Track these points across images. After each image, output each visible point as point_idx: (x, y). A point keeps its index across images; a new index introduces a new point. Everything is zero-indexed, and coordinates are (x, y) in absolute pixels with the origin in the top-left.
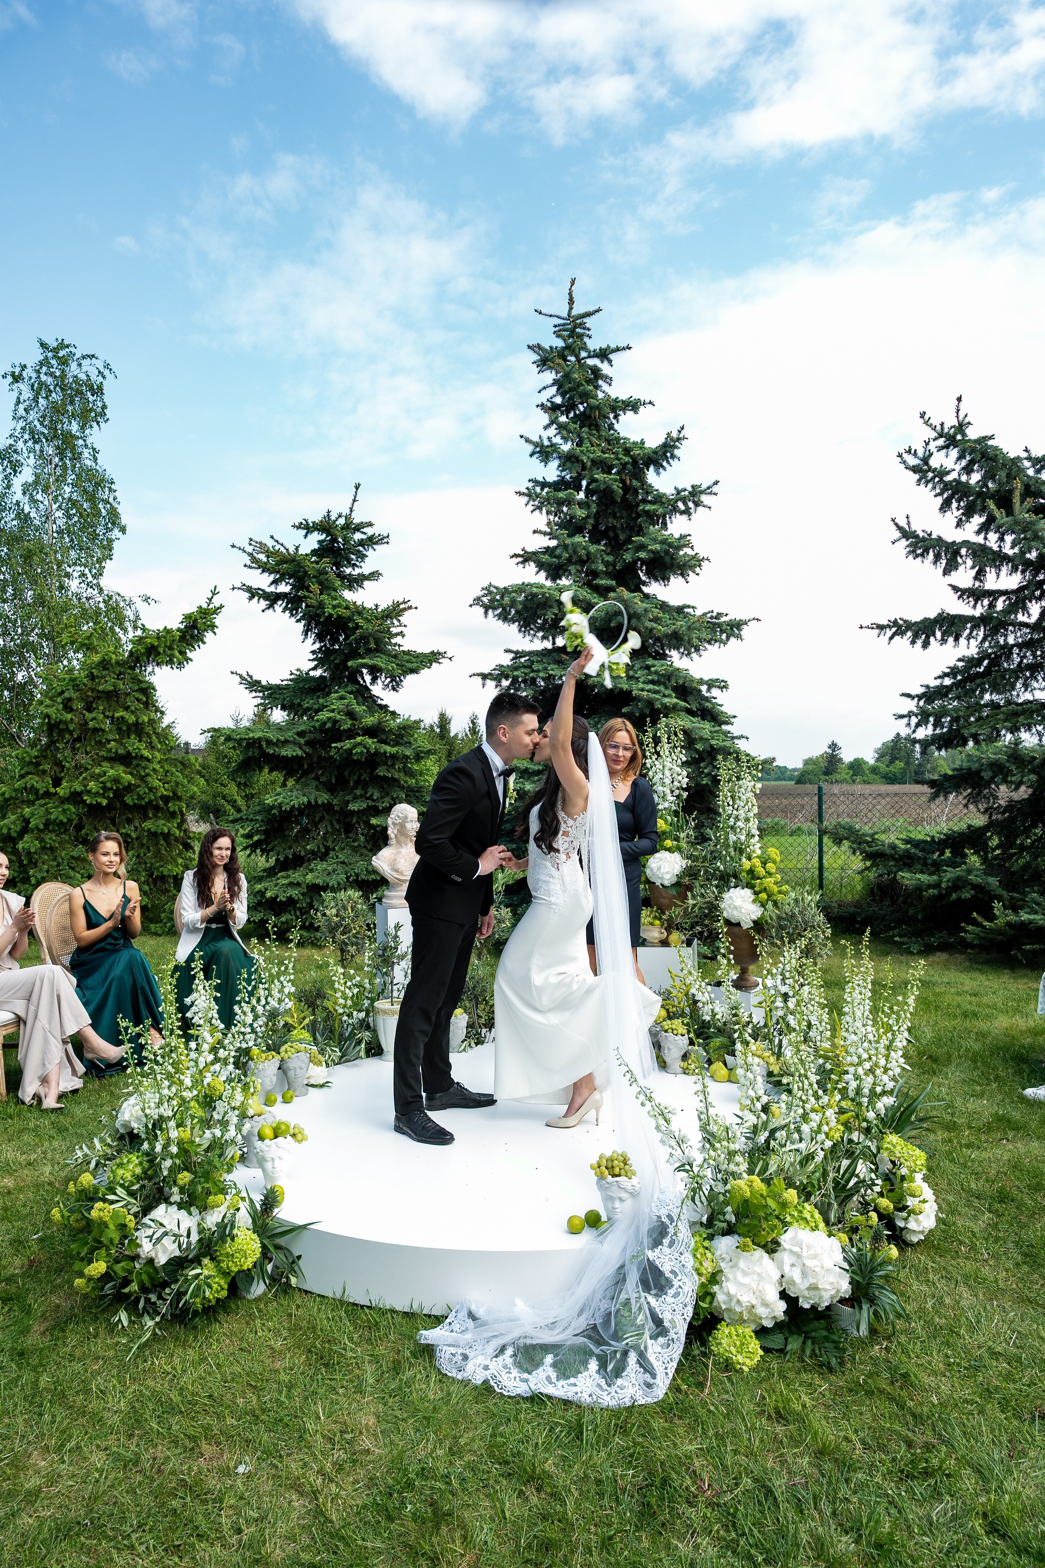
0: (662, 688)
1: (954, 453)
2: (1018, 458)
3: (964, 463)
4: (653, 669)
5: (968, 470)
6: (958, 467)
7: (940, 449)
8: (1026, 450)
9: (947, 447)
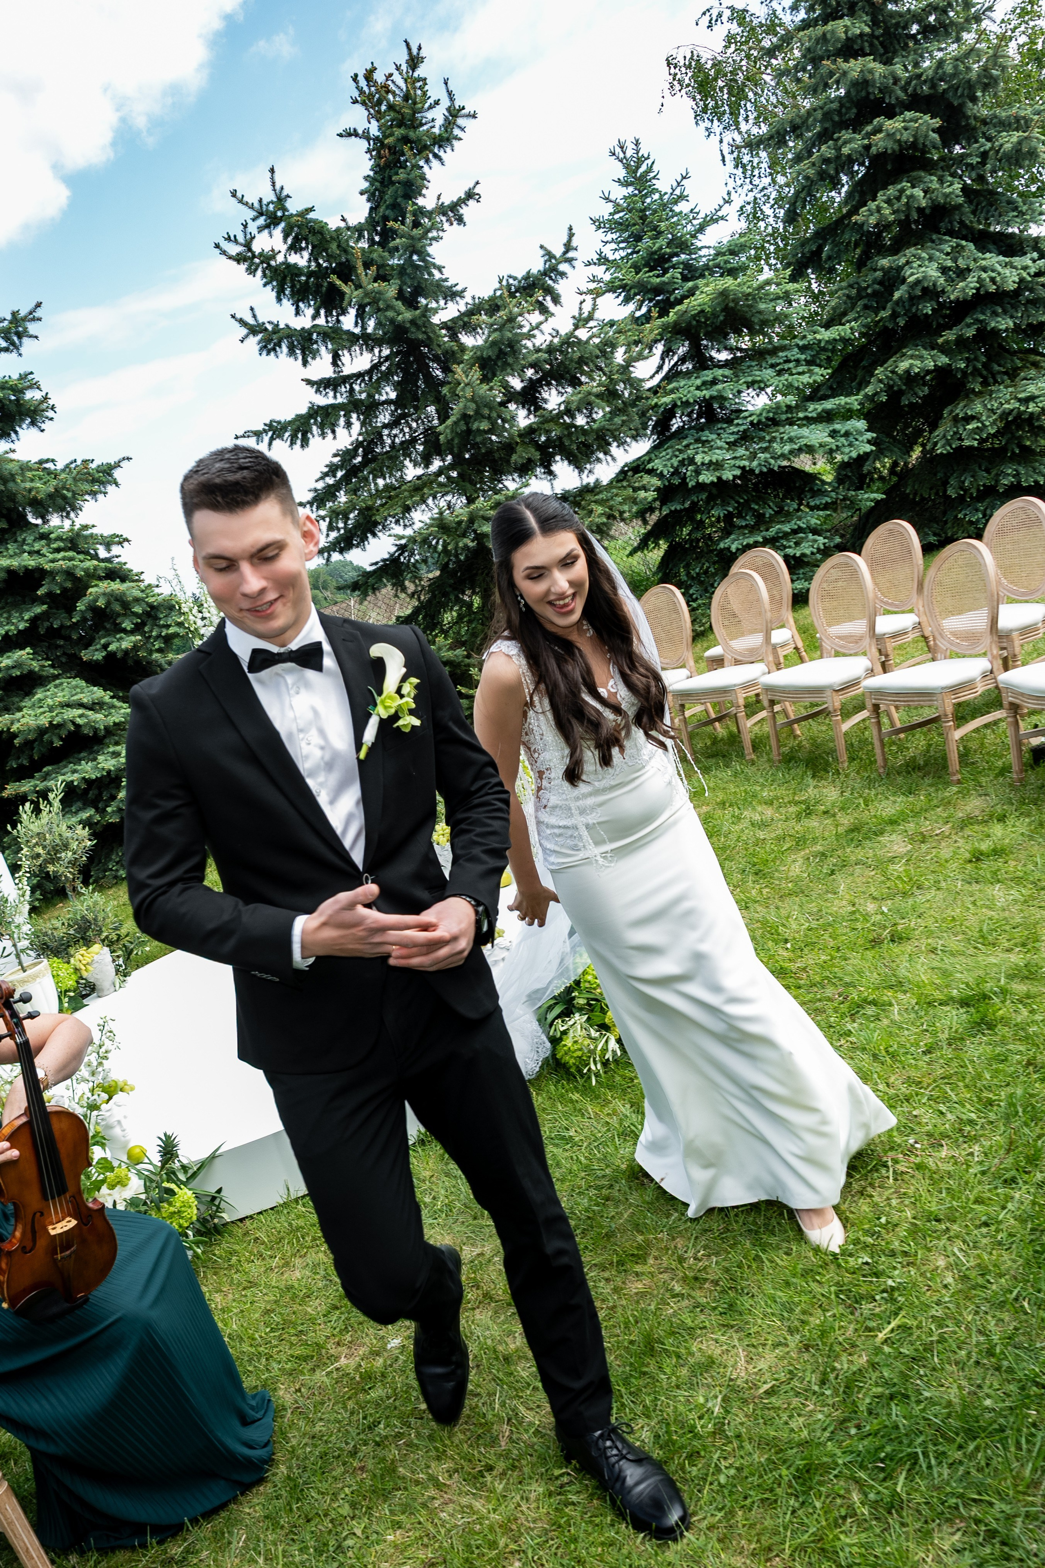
0: (71, 554)
1: (278, 232)
2: (338, 230)
3: (289, 240)
4: (52, 536)
5: (294, 248)
6: (283, 248)
7: (261, 229)
8: (344, 220)
9: (267, 226)
